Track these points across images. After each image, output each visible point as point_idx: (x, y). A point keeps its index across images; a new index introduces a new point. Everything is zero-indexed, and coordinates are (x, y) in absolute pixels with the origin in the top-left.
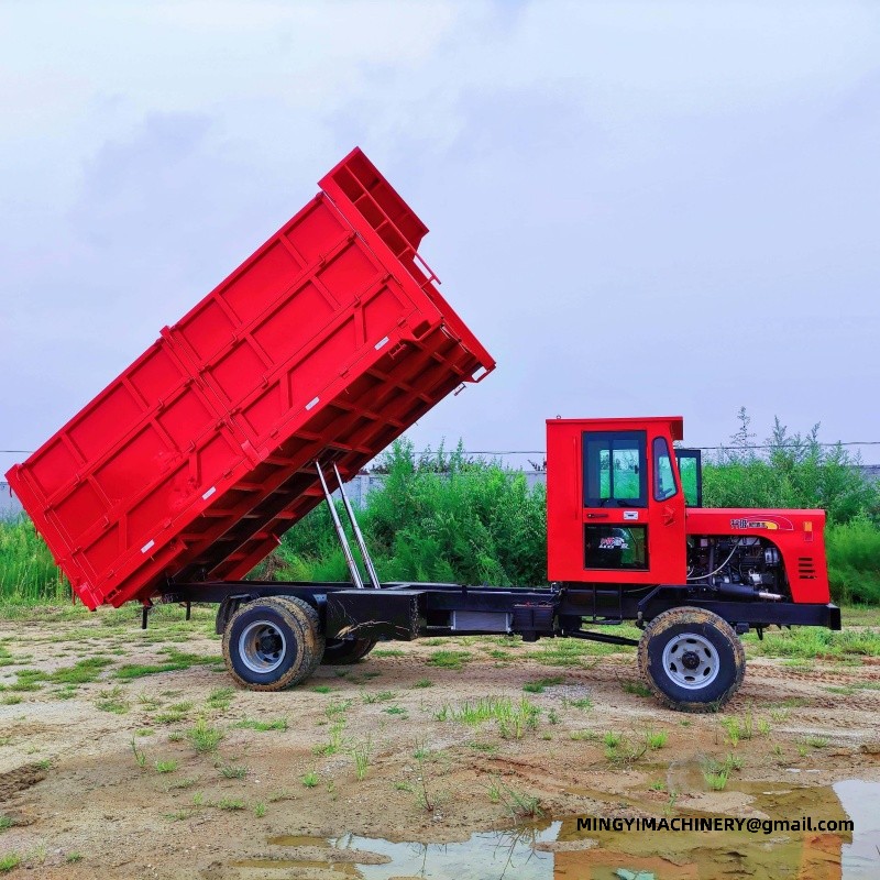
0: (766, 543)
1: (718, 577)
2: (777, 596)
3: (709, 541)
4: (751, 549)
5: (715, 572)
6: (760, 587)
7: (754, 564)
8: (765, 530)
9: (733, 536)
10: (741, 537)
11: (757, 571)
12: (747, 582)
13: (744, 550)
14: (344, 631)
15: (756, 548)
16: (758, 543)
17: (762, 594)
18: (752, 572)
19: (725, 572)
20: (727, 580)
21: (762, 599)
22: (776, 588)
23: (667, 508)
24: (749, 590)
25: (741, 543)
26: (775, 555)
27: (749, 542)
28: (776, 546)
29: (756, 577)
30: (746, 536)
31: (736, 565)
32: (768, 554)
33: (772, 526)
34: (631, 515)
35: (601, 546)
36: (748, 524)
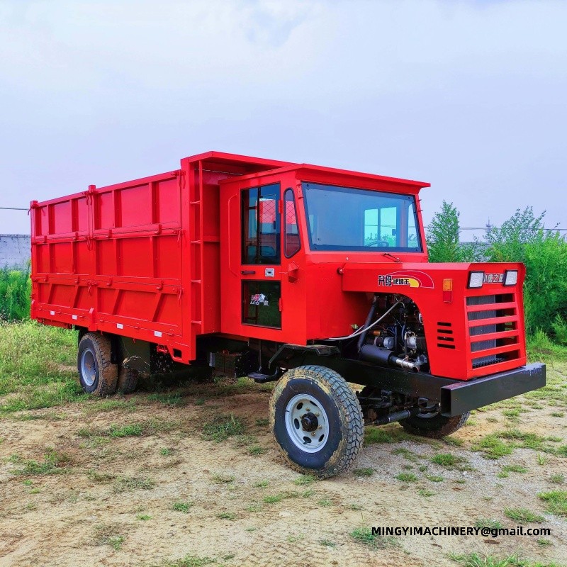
14: (125, 361)
17: (399, 361)
24: (386, 355)
29: (413, 341)
34: (270, 272)
35: (251, 303)
36: (392, 281)
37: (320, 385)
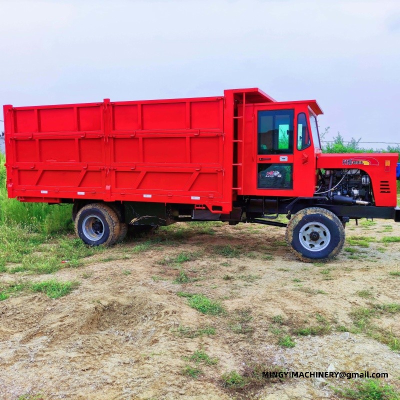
0: (363, 173)
1: (334, 192)
2: (366, 203)
3: (330, 172)
4: (355, 176)
5: (333, 189)
6: (357, 198)
7: (356, 184)
8: (362, 165)
9: (344, 169)
10: (349, 169)
11: (357, 188)
12: (351, 194)
13: (350, 177)
14: (133, 220)
15: (358, 175)
16: (359, 172)
17: (357, 201)
18: (354, 189)
19: (338, 189)
20: (339, 193)
21: (358, 204)
22: (367, 198)
23: (304, 154)
24: (350, 199)
25: (349, 173)
26: (368, 179)
27: (354, 172)
28: (368, 175)
29: (356, 192)
30: (352, 169)
31: (345, 185)
32: (364, 179)
33: (366, 163)
34: (284, 159)
35: (267, 176)
36: (352, 162)
37: (326, 216)
